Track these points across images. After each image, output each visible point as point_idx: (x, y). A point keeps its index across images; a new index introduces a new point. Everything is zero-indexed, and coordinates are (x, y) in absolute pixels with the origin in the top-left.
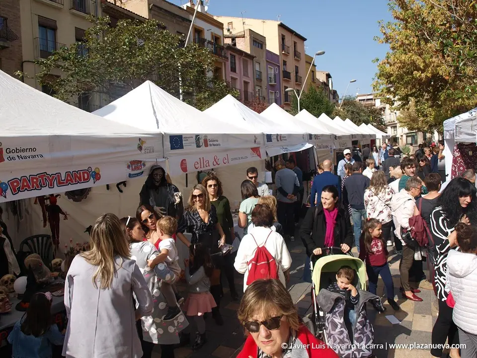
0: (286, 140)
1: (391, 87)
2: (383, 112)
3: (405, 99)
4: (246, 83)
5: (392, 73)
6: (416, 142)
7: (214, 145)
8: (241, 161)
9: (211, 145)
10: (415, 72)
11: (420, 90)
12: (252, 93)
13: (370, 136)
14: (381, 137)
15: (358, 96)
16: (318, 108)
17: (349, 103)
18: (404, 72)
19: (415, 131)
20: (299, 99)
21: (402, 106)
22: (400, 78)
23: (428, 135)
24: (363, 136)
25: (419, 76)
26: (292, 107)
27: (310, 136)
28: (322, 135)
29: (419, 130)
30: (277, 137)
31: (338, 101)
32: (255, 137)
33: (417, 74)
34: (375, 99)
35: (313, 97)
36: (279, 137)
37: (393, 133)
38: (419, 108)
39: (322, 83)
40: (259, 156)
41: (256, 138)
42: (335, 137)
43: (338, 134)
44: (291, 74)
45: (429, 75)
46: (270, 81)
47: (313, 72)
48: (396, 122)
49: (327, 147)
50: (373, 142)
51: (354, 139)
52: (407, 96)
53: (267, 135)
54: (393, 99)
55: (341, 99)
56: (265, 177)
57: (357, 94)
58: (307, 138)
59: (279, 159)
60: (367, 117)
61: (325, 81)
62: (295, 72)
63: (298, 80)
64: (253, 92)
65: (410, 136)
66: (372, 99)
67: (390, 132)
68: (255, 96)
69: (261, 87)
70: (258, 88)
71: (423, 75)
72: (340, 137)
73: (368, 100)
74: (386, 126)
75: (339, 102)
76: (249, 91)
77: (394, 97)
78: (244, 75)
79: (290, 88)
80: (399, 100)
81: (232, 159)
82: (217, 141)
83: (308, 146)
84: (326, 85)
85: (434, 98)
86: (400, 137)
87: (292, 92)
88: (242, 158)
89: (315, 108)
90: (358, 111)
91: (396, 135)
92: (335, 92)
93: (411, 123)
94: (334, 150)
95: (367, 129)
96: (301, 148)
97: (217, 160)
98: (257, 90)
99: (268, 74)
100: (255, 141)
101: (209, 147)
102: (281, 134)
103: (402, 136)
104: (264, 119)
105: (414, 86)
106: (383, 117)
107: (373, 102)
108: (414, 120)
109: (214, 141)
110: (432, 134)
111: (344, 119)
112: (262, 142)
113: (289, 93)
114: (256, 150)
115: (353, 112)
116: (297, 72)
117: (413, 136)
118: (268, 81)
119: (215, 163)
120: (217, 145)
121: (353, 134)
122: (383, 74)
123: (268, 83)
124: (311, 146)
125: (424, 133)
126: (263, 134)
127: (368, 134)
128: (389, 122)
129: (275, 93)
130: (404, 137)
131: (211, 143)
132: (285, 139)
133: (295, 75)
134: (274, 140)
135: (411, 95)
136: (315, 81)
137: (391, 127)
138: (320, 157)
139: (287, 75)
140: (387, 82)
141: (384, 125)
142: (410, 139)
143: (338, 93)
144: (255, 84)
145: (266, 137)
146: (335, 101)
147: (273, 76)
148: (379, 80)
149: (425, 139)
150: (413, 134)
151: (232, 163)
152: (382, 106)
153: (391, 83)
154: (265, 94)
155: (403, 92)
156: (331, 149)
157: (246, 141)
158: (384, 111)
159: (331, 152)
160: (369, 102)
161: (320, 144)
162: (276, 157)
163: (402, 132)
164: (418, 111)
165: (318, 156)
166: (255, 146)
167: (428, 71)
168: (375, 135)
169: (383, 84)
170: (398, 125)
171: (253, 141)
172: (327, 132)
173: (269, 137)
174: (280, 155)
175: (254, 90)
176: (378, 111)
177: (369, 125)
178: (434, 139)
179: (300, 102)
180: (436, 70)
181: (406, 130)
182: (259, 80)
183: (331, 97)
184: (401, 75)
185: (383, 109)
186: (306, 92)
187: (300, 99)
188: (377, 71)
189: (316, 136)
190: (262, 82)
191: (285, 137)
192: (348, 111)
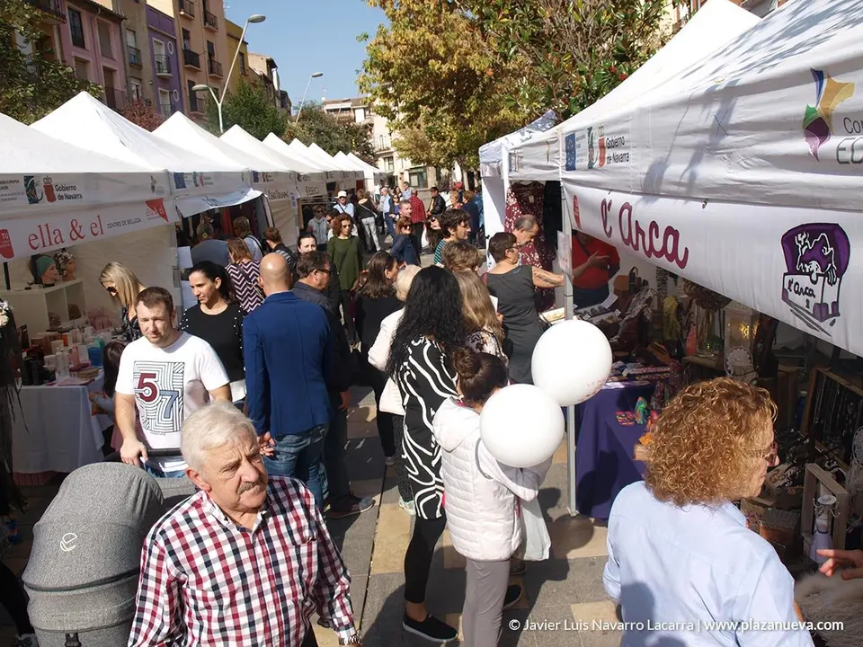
0: (211, 183)
1: (390, 86)
2: (369, 133)
3: (413, 108)
4: (109, 72)
5: (393, 61)
6: (426, 185)
7: (69, 197)
8: (131, 228)
9: (61, 197)
10: (431, 62)
11: (435, 94)
12: (122, 92)
13: (356, 173)
14: (372, 176)
15: (325, 103)
16: (258, 124)
17: (310, 114)
18: (412, 62)
19: (422, 165)
20: (219, 105)
21: (409, 121)
22: (405, 71)
23: (444, 172)
24: (344, 174)
25: (439, 69)
26: (206, 121)
27: (255, 174)
28: (277, 174)
29: (429, 162)
30: (194, 178)
31: (289, 112)
32: (152, 177)
33: (434, 65)
34: (354, 109)
35: (247, 102)
36: (200, 179)
37: (387, 168)
38: (430, 124)
39: (260, 76)
40: (164, 216)
41: (155, 182)
42: (299, 176)
43: (303, 171)
44: (200, 57)
45: (454, 68)
46: (159, 69)
47: (242, 55)
48: (392, 150)
49: (285, 195)
50: (361, 184)
51: (329, 181)
52: (417, 103)
53: (175, 174)
54: (393, 109)
55: (296, 108)
56: (178, 257)
57: (324, 99)
58: (249, 179)
59: (202, 221)
60: (343, 140)
61: (266, 74)
62: (207, 54)
63: (215, 71)
64: (125, 90)
65: (415, 174)
66: (349, 109)
67: (383, 166)
68: (129, 98)
69: (141, 80)
70: (134, 82)
71: (445, 68)
72: (306, 177)
73: (343, 110)
74: (376, 157)
75: (293, 113)
76: (116, 87)
77: (396, 105)
78: (103, 55)
79: (199, 84)
80: (404, 110)
81: (110, 226)
82: (74, 188)
83: (253, 194)
84: (267, 80)
85: (458, 109)
86: (399, 176)
87: (206, 93)
88: (129, 222)
89: (251, 123)
90: (327, 129)
91: (393, 173)
92: (284, 95)
93: (417, 152)
94: (298, 200)
95: (347, 162)
96: (240, 199)
97: (77, 229)
98: (134, 88)
99: (153, 55)
100: (153, 188)
101: (58, 203)
102: (202, 173)
103: (402, 173)
104: (162, 144)
105: (427, 87)
106: (370, 141)
107: (352, 114)
108: (423, 147)
109: (67, 188)
110: (450, 170)
111: (307, 143)
112: (166, 188)
113: (198, 95)
114: (156, 205)
115: (319, 132)
116: (211, 55)
117: (421, 174)
118: (154, 69)
119: (75, 236)
120: (75, 197)
121: (328, 170)
122: (376, 63)
123: (155, 73)
124: (257, 194)
125: (438, 168)
126: (168, 173)
127: (351, 170)
128: (380, 150)
129: (171, 93)
130: (406, 174)
131: (62, 193)
132: (209, 181)
133: (207, 58)
134: (190, 185)
135: (423, 102)
136: (247, 73)
137: (384, 159)
138: (277, 213)
139: (191, 58)
140: (384, 77)
141: (373, 155)
142: (415, 180)
143: (290, 97)
144: (129, 74)
145: (173, 177)
146: (285, 111)
147: (163, 60)
148: (368, 74)
149: (439, 177)
150: (419, 170)
151: (108, 232)
152: (367, 121)
153: (389, 79)
154: (149, 95)
155: (411, 95)
156: (293, 198)
157: (135, 188)
158: (371, 130)
159: (294, 203)
160: (345, 114)
161: (273, 191)
162: (196, 218)
163: (401, 166)
164: (430, 129)
165: (273, 211)
166: (155, 196)
167: (453, 60)
168: (362, 173)
169: (374, 82)
170: (395, 155)
171: (150, 187)
172: (282, 167)
173: (179, 179)
174: (204, 214)
175: (128, 85)
176: (361, 131)
177: (350, 154)
178: (455, 177)
179: (222, 112)
180: (465, 60)
181: (408, 164)
182: (136, 65)
183: (278, 103)
184: (407, 67)
185: (369, 127)
186: (234, 93)
187: (222, 106)
188: (366, 56)
189: (266, 176)
190: (143, 70)
191: (209, 178)
192: (311, 129)
